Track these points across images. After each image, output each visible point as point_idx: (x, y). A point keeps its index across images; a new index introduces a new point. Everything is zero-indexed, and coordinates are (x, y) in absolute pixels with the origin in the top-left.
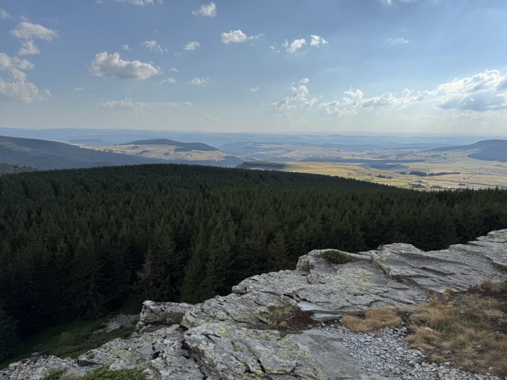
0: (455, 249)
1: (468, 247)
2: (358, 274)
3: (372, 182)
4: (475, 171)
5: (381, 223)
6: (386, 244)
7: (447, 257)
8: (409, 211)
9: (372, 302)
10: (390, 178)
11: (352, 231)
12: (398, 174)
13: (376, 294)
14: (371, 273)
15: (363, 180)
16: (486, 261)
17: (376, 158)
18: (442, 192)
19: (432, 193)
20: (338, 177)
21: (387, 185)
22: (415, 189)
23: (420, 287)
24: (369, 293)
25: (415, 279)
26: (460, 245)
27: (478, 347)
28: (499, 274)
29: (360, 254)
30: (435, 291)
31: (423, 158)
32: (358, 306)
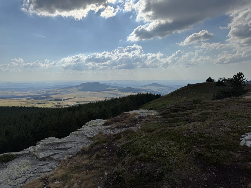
0: (72, 135)
1: (77, 132)
2: (20, 164)
3: (35, 107)
4: (82, 96)
5: (42, 128)
6: (41, 140)
7: (68, 140)
8: (55, 119)
9: (27, 179)
10: (44, 104)
11: (26, 136)
12: (48, 101)
13: (30, 173)
14: (29, 161)
15: (30, 107)
16: (85, 137)
17: (36, 94)
18: (69, 107)
19: (65, 108)
20: (14, 106)
21: (43, 107)
22: (57, 108)
23: (55, 160)
24: (25, 174)
25: (52, 157)
26: (74, 132)
27: (79, 182)
28: (89, 141)
29: (24, 151)
30: (62, 160)
31: (59, 92)
32: (17, 186)
